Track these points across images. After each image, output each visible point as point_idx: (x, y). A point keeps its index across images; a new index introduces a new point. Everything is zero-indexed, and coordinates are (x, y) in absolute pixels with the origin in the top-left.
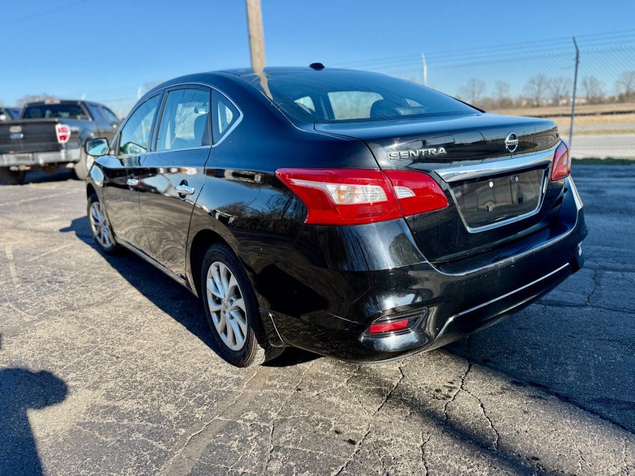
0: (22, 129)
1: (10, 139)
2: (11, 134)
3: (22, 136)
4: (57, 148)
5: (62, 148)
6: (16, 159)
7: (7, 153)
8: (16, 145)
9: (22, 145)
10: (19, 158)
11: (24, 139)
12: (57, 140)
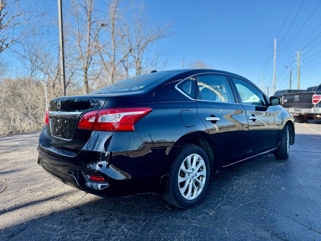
0: (299, 97)
1: (294, 101)
2: (294, 98)
3: (298, 100)
4: (311, 106)
5: (314, 107)
6: (294, 110)
7: (291, 107)
8: (295, 104)
9: (297, 104)
10: (296, 110)
11: (299, 101)
12: (312, 103)
